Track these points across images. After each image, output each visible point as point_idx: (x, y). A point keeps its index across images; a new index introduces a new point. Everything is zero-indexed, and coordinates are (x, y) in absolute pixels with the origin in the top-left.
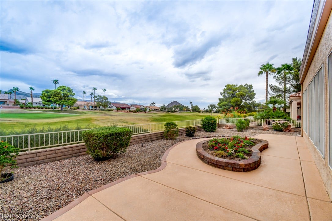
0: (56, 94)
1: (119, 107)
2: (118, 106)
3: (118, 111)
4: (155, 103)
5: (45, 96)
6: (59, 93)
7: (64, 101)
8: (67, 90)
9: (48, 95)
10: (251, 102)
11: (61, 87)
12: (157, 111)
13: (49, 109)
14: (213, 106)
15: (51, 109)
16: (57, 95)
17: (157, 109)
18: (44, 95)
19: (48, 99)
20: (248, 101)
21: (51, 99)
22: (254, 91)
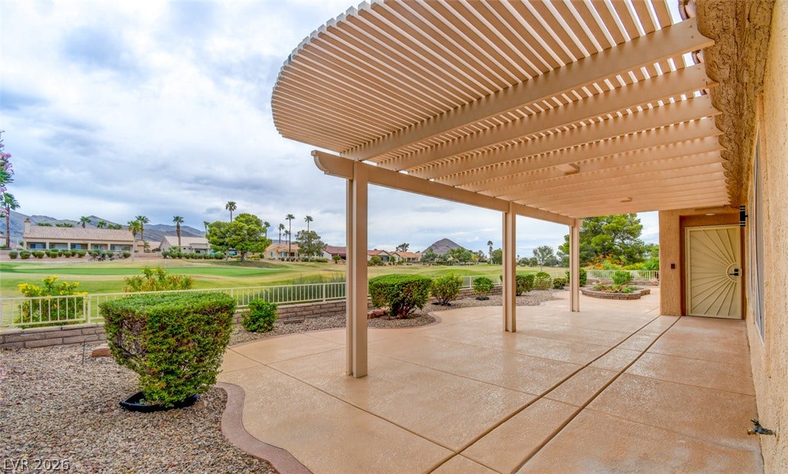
0: (237, 230)
1: (337, 254)
2: (336, 252)
3: (336, 263)
4: (407, 246)
5: (215, 234)
6: (241, 228)
7: (248, 243)
8: (253, 222)
9: (221, 232)
10: (633, 243)
11: (242, 216)
12: (415, 263)
13: (211, 260)
14: (545, 250)
15: (214, 260)
16: (237, 232)
17: (413, 259)
18: (213, 232)
19: (221, 241)
20: (626, 241)
21: (227, 240)
22: (639, 221)
